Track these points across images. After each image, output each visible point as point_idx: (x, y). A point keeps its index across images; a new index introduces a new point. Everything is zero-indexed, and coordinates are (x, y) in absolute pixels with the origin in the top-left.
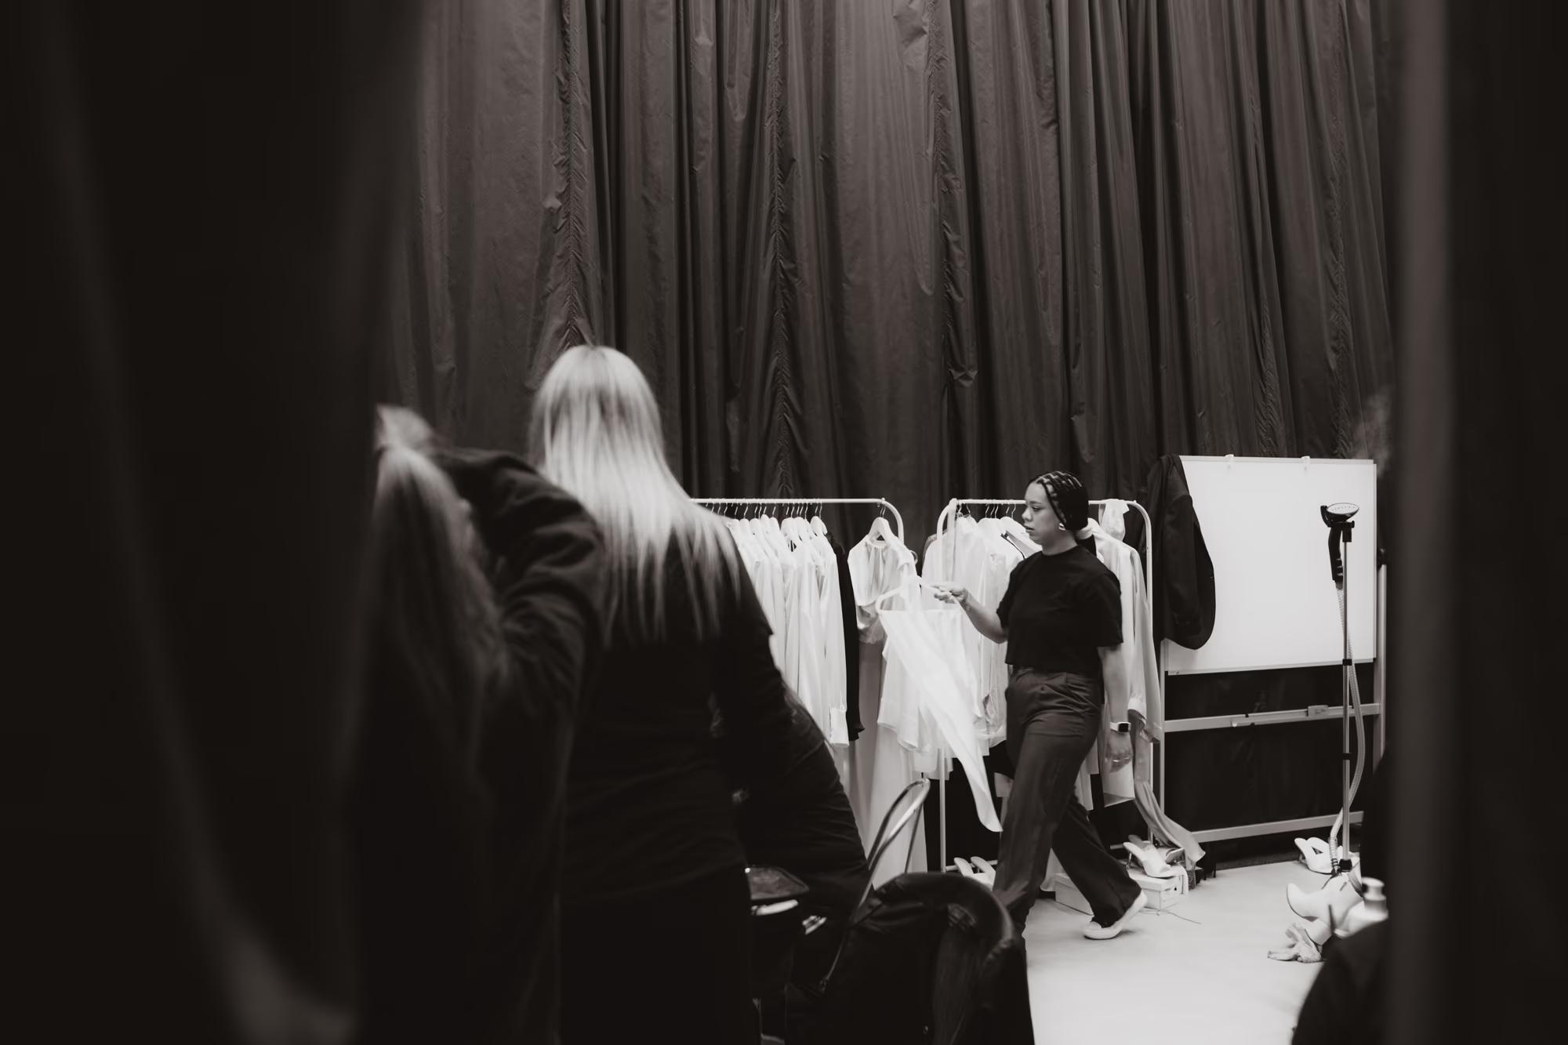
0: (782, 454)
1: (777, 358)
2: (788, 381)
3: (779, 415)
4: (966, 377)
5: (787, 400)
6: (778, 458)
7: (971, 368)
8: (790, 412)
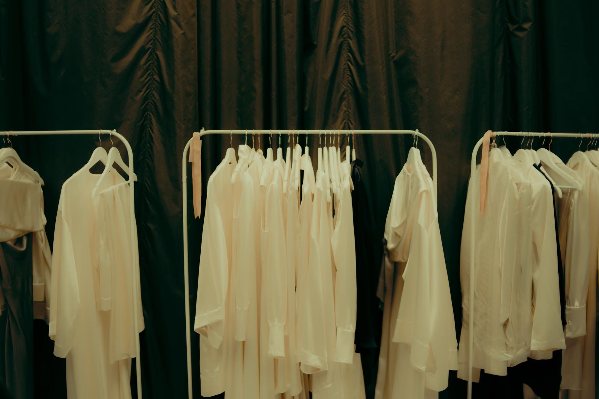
0: (345, 96)
1: (344, 16)
2: (351, 35)
3: (344, 63)
4: (522, 29)
5: (351, 51)
6: (342, 99)
7: (526, 20)
8: (352, 60)
